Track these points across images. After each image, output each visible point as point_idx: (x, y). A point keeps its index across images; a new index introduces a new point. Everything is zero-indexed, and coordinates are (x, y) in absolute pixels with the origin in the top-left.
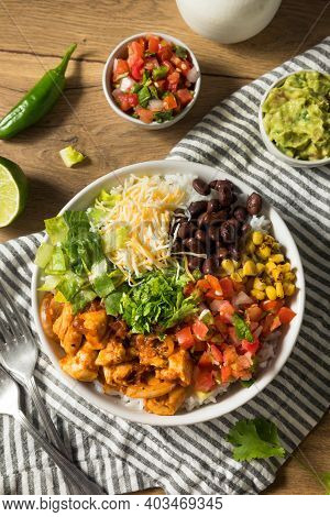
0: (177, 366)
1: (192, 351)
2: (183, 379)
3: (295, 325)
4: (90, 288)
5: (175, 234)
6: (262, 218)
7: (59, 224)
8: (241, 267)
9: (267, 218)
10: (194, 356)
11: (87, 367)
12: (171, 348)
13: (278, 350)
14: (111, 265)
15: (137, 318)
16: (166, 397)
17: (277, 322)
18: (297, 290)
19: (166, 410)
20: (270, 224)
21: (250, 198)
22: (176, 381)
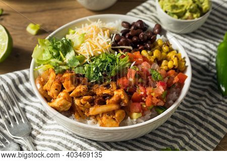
1: (127, 90)
4: (66, 64)
5: (113, 39)
6: (163, 36)
7: (46, 43)
8: (152, 55)
9: (165, 36)
10: (130, 92)
11: (65, 99)
12: (115, 88)
14: (76, 54)
15: (94, 69)
16: (113, 112)
17: (176, 79)
21: (154, 29)
22: (119, 101)
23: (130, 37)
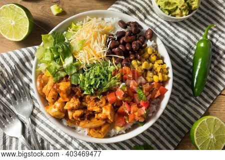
0: (107, 112)
1: (115, 105)
2: (110, 118)
3: (167, 96)
4: (64, 70)
5: (109, 46)
6: (153, 41)
7: (49, 38)
8: (141, 65)
9: (155, 42)
10: (116, 107)
11: (59, 110)
12: (104, 102)
13: (158, 108)
14: (75, 60)
15: (87, 86)
16: (100, 128)
17: (158, 94)
18: (169, 78)
19: (100, 135)
20: (156, 45)
21: (147, 31)
22: (106, 119)
23: (124, 44)
